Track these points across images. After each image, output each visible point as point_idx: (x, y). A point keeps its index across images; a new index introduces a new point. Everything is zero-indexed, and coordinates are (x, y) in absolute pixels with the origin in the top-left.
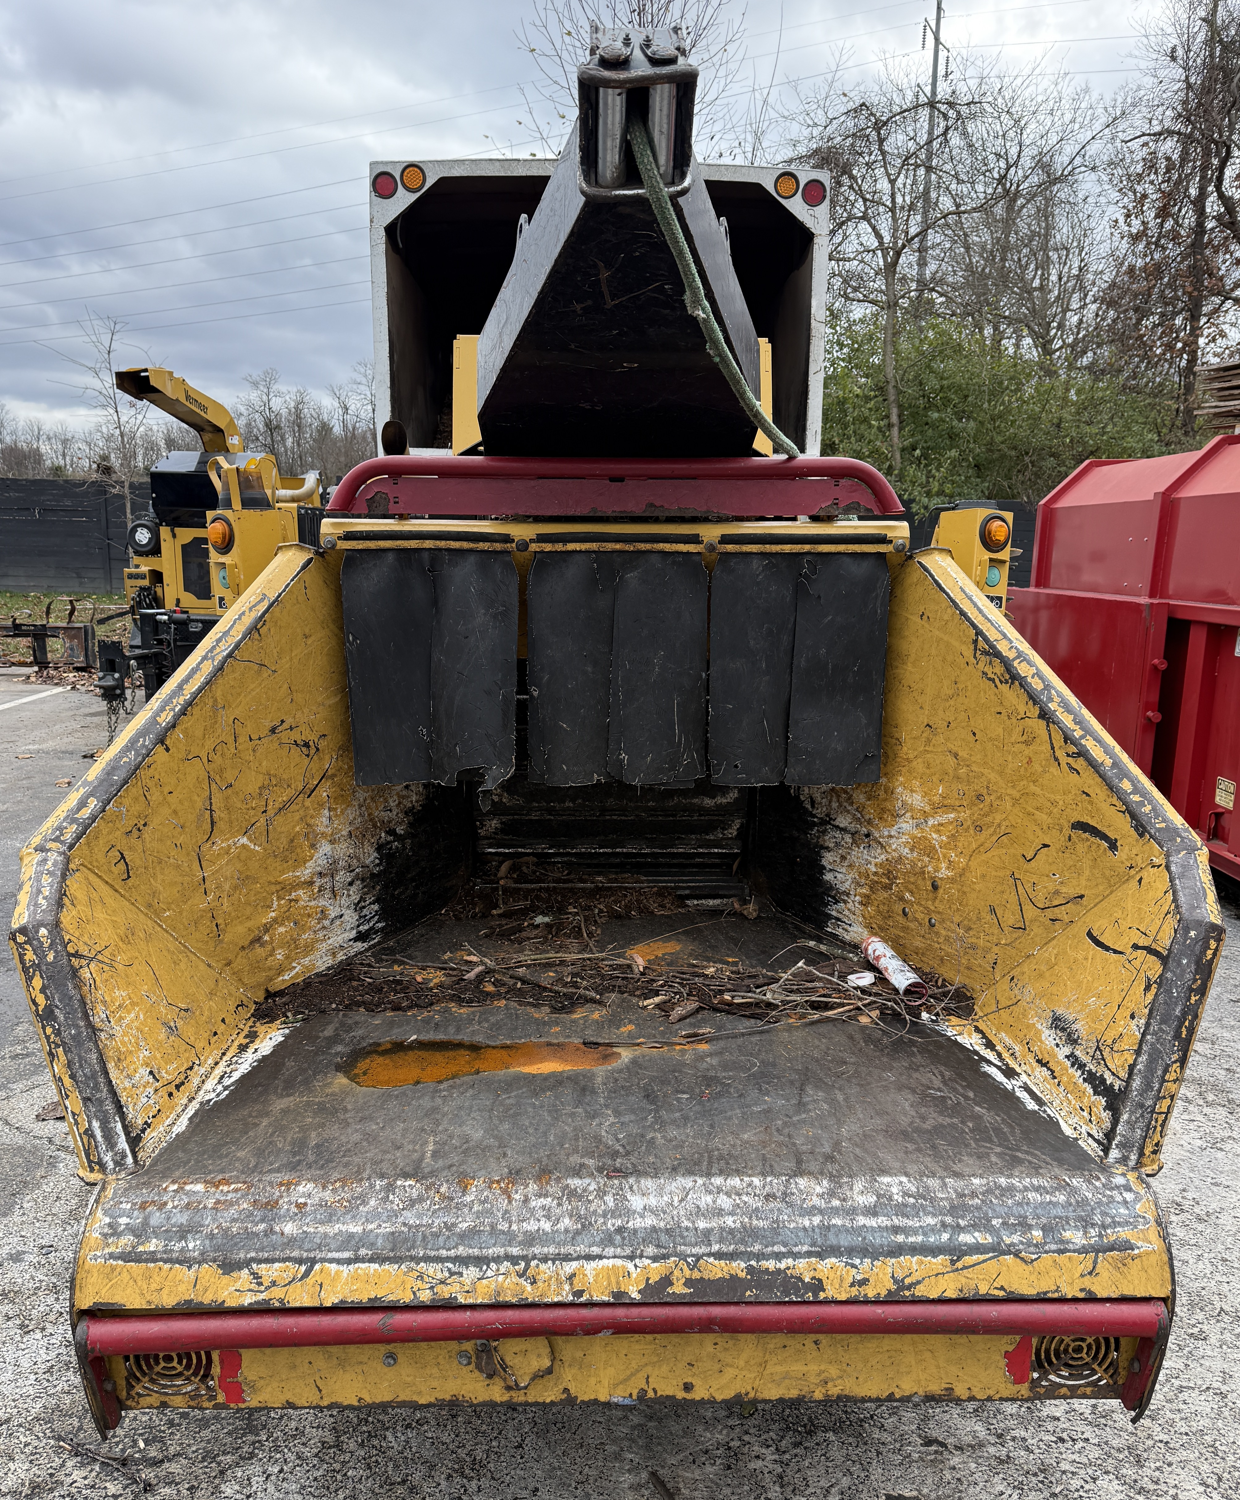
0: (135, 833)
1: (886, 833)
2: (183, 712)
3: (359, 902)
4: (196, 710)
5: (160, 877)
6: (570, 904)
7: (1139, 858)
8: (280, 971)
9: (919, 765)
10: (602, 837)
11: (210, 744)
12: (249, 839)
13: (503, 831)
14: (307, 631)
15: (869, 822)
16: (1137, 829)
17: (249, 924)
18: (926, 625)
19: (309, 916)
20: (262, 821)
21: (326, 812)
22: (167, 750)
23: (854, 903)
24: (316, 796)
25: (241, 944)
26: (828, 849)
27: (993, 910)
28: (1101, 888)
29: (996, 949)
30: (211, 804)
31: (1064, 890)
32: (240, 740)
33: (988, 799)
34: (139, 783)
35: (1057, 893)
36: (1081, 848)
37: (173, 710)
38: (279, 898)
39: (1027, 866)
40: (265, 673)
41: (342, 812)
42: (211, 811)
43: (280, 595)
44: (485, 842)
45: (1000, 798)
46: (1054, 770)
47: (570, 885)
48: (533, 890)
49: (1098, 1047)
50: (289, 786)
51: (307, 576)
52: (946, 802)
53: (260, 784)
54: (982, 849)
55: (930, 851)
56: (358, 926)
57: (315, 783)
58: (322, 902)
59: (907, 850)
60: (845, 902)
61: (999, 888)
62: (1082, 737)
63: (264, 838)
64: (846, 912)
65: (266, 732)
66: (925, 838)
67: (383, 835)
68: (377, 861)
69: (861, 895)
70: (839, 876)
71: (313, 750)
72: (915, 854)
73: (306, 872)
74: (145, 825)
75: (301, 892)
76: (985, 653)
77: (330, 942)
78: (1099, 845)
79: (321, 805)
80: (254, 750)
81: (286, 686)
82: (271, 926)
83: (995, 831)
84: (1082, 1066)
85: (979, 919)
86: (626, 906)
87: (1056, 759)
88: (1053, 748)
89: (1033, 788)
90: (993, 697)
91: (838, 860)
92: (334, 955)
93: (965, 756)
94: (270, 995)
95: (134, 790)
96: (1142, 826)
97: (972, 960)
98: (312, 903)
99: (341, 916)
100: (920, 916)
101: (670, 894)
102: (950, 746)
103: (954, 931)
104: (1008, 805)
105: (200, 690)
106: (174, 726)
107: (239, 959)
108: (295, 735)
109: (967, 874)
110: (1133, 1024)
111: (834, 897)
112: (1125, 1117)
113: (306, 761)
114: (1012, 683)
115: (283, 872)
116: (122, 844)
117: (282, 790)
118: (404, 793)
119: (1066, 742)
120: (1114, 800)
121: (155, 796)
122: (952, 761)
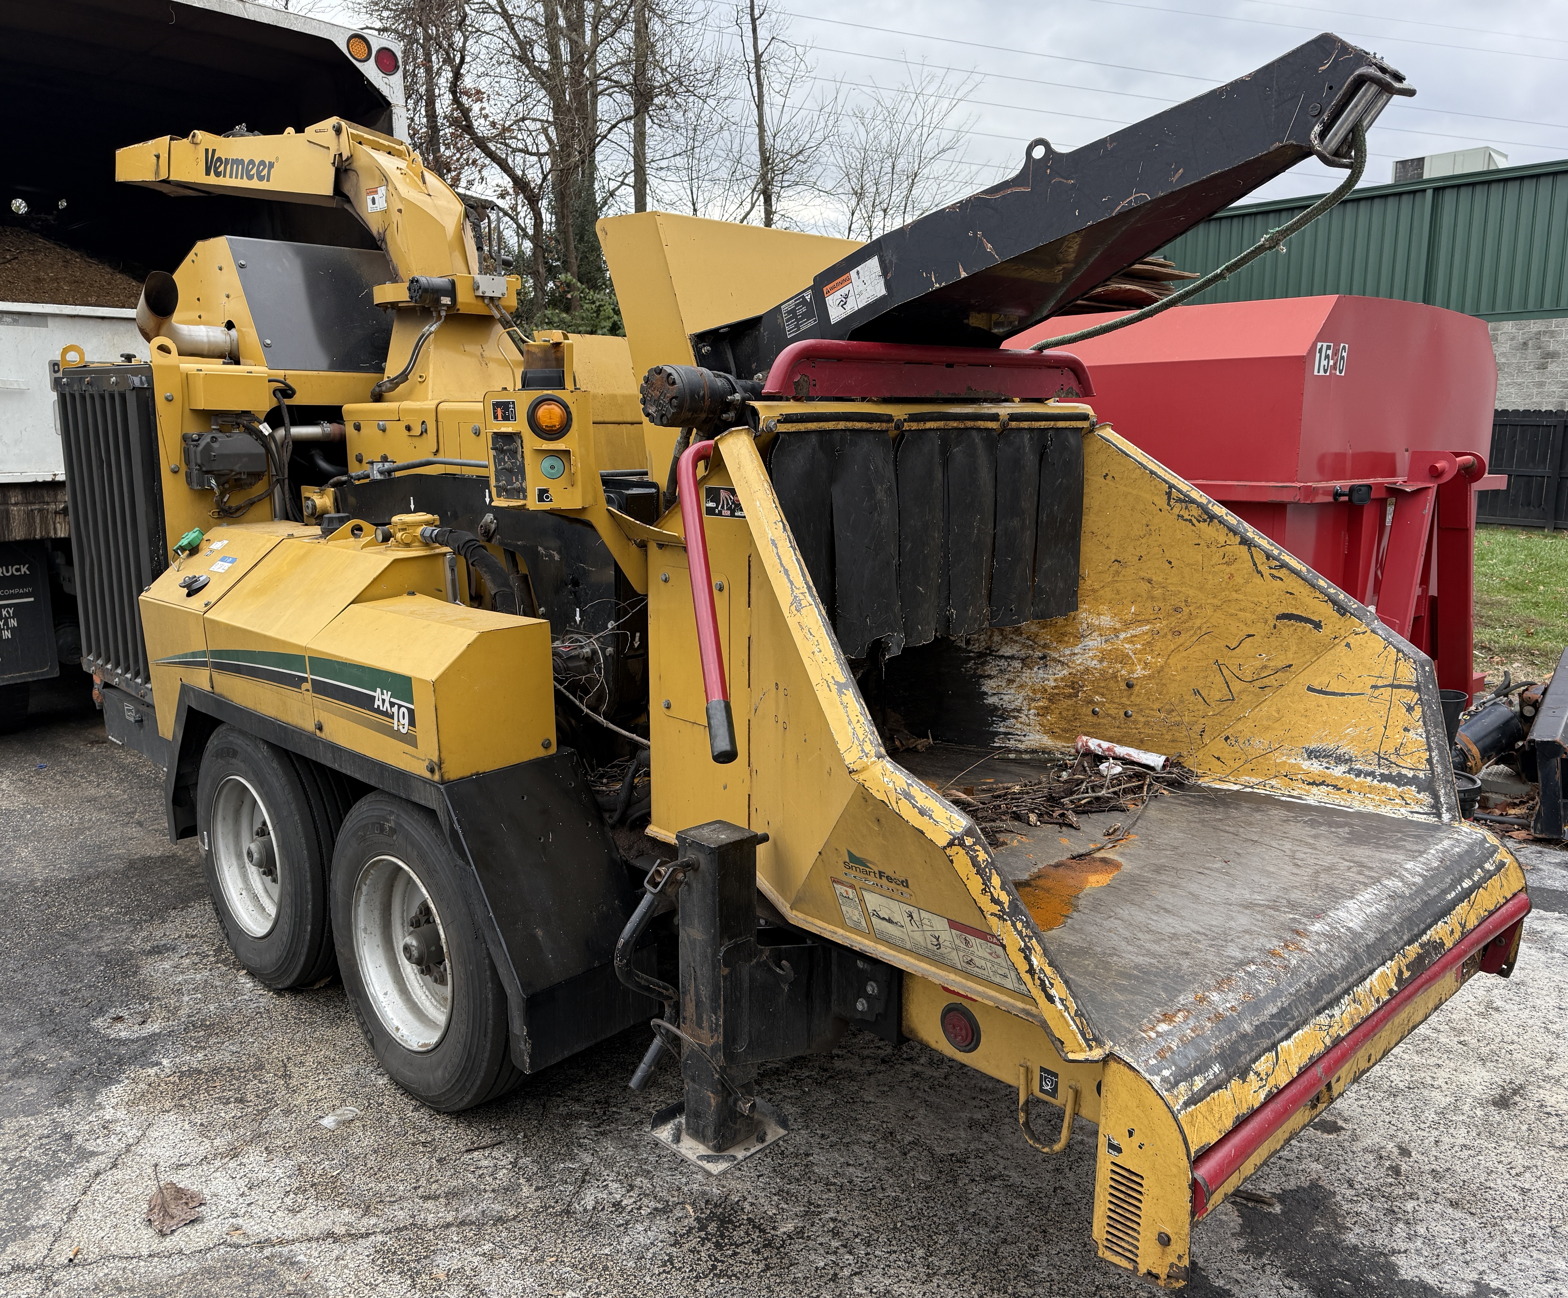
1: (1068, 652)
7: (1342, 631)
9: (1108, 593)
15: (1045, 646)
16: (1338, 611)
18: (1110, 483)
23: (1029, 716)
26: (990, 677)
27: (1197, 692)
28: (1308, 657)
29: (1203, 721)
31: (1271, 664)
33: (1186, 610)
35: (1265, 667)
36: (1285, 632)
39: (1231, 653)
45: (1201, 607)
46: (1257, 579)
49: (1380, 757)
52: (1139, 618)
54: (1181, 648)
55: (1124, 659)
59: (1095, 662)
60: (1015, 717)
61: (1202, 674)
62: (1280, 554)
64: (1019, 726)
66: (1117, 649)
69: (1036, 708)
70: (1006, 698)
72: (1105, 664)
76: (1179, 500)
78: (1304, 628)
83: (1195, 633)
84: (1372, 774)
85: (1182, 702)
87: (1259, 572)
88: (1255, 564)
89: (1235, 595)
90: (1190, 533)
91: (1004, 684)
93: (1160, 580)
96: (1343, 608)
97: (1177, 734)
100: (1112, 712)
102: (1142, 574)
103: (1153, 716)
104: (1209, 612)
109: (1166, 670)
110: (1411, 734)
111: (1001, 716)
112: (1442, 792)
114: (1211, 521)
119: (1268, 559)
120: (1318, 594)
122: (1146, 586)
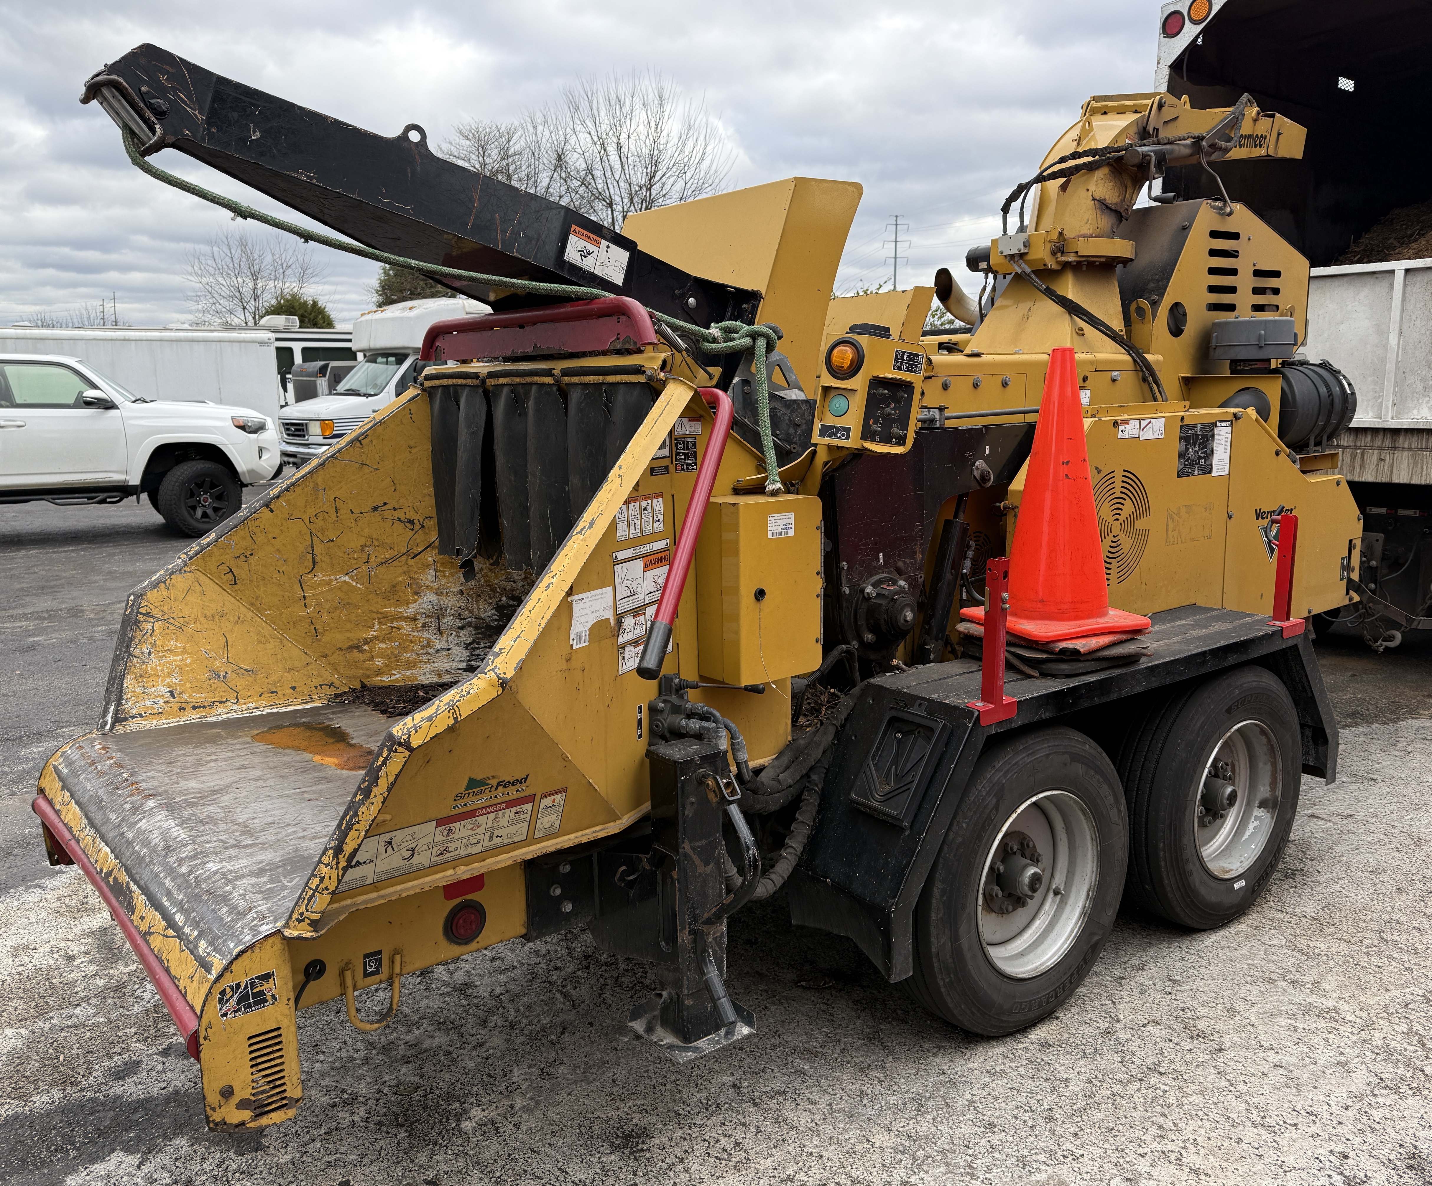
0: (243, 558)
2: (287, 489)
3: (470, 644)
4: (298, 490)
5: (262, 589)
8: (379, 672)
11: (311, 511)
12: (352, 578)
14: (409, 444)
17: (348, 635)
19: (411, 642)
20: (364, 568)
21: (432, 572)
22: (272, 511)
24: (419, 559)
25: (339, 646)
30: (313, 551)
32: (342, 512)
34: (246, 529)
37: (280, 487)
38: (380, 623)
40: (366, 470)
41: (452, 574)
42: (313, 555)
43: (384, 418)
50: (391, 548)
51: (412, 406)
53: (362, 543)
56: (469, 661)
57: (420, 549)
58: (425, 635)
63: (366, 580)
65: (369, 509)
67: (504, 599)
68: (495, 617)
71: (417, 527)
73: (410, 610)
74: (251, 554)
75: (404, 624)
77: (436, 665)
79: (428, 566)
80: (356, 521)
81: (389, 480)
82: (371, 641)
92: (439, 675)
94: (364, 686)
95: (241, 532)
98: (416, 634)
99: (449, 649)
105: (302, 477)
106: (278, 497)
107: (335, 656)
108: (397, 514)
113: (411, 533)
115: (385, 606)
116: (232, 563)
117: (385, 550)
121: (260, 538)
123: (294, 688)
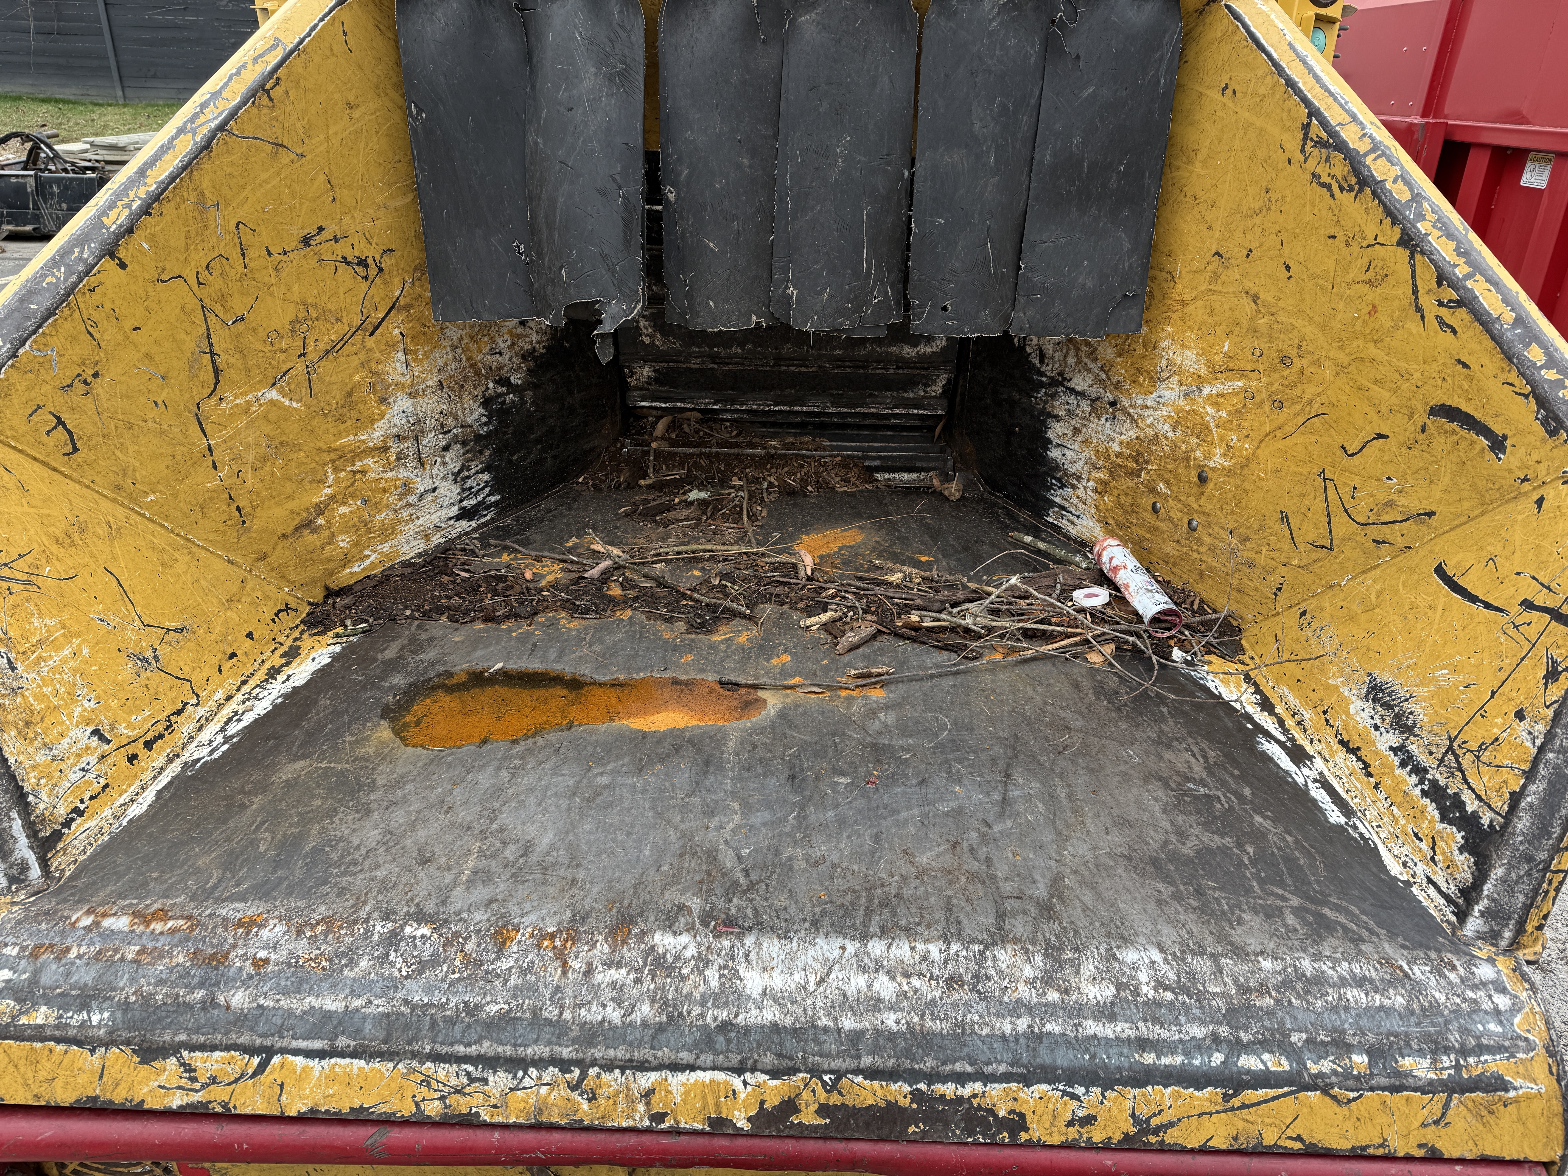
0: (79, 387)
1: (1140, 402)
2: (146, 210)
3: (460, 472)
4: (168, 208)
5: (132, 448)
6: (735, 475)
7: (1542, 469)
8: (346, 560)
9: (1198, 311)
10: (778, 392)
11: (199, 258)
12: (281, 392)
13: (657, 380)
14: (352, 99)
15: (1118, 386)
16: (1545, 423)
17: (291, 505)
18: (1230, 104)
19: (385, 491)
20: (300, 367)
21: (401, 355)
22: (123, 266)
23: (1086, 489)
24: (382, 334)
25: (280, 532)
26: (1057, 418)
27: (1285, 519)
28: (1466, 505)
29: (1283, 571)
30: (211, 345)
31: (1402, 501)
32: (251, 253)
33: (1297, 363)
34: (77, 315)
35: (1390, 504)
36: (1441, 443)
37: (129, 206)
38: (336, 470)
39: (1346, 462)
40: (285, 158)
41: (426, 356)
42: (212, 354)
43: (301, 41)
44: (637, 393)
45: (1317, 362)
46: (1413, 325)
47: (736, 451)
48: (692, 455)
49: (1450, 748)
50: (338, 320)
51: (345, 14)
52: (1232, 365)
53: (291, 317)
54: (1279, 433)
55: (1201, 431)
56: (461, 501)
57: (381, 315)
58: (403, 473)
59: (1167, 427)
60: (1074, 487)
61: (1298, 489)
62: (1468, 276)
63: (304, 391)
64: (1074, 500)
65: (294, 243)
66: (1196, 412)
67: (491, 385)
68: (484, 419)
69: (1096, 480)
70: (1069, 454)
71: (373, 271)
72: (1179, 433)
73: (376, 435)
74: (96, 375)
75: (369, 461)
76: (1320, 144)
77: (420, 521)
78: (1473, 442)
79: (393, 346)
80: (276, 270)
81: (322, 178)
82: (327, 506)
83: (1302, 410)
84: (1419, 771)
85: (1263, 528)
86: (802, 479)
87: (1419, 309)
88: (1415, 292)
89: (1372, 351)
90: (1324, 212)
91: (1069, 433)
92: (427, 537)
93: (1270, 299)
94: (330, 593)
95: (68, 325)
96: (1557, 419)
97: (1246, 580)
98: (389, 475)
99: (434, 490)
100: (1175, 515)
101: (856, 465)
102: (1248, 284)
103: (1222, 540)
104: (1329, 373)
105: (172, 178)
106: (130, 230)
107: (279, 552)
108: (342, 249)
109: (1252, 466)
110: (1521, 728)
111: (1059, 480)
112: (1498, 872)
113: (364, 285)
114: (1360, 191)
115: (339, 436)
116: (58, 403)
117: (328, 325)
118: (520, 330)
119: (1439, 283)
120: (1513, 377)
121: (108, 333)
122: (1248, 306)
123: (250, 635)
